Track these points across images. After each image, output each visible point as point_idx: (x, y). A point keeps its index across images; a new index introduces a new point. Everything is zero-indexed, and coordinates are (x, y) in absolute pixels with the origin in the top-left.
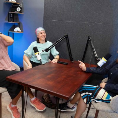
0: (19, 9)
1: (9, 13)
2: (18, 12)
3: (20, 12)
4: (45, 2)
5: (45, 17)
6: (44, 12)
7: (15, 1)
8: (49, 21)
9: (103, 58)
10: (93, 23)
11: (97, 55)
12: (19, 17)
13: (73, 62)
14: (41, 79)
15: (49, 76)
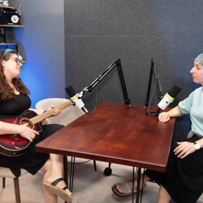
0: (15, 19)
2: (15, 24)
3: (19, 23)
4: (65, 4)
5: (67, 31)
6: (65, 22)
7: (8, 5)
8: (76, 37)
9: (167, 94)
12: (16, 33)
14: (100, 142)
15: (109, 135)
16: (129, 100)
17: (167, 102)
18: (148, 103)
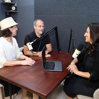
1: (6, 12)
2: (14, 10)
6: (35, 9)
8: (39, 16)
10: (77, 16)
13: (60, 52)
16: (60, 49)
17: (77, 54)
18: (69, 51)
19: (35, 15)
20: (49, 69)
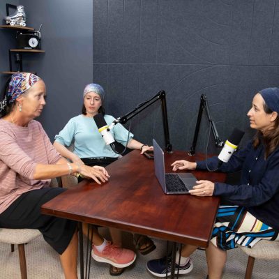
0: (33, 42)
1: (10, 52)
2: (33, 48)
3: (37, 48)
5: (96, 58)
7: (25, 25)
8: (106, 65)
10: (206, 66)
11: (217, 136)
14: (126, 202)
15: (139, 193)
16: (171, 146)
17: (230, 153)
18: (194, 149)
19: (94, 61)
20: (177, 191)
